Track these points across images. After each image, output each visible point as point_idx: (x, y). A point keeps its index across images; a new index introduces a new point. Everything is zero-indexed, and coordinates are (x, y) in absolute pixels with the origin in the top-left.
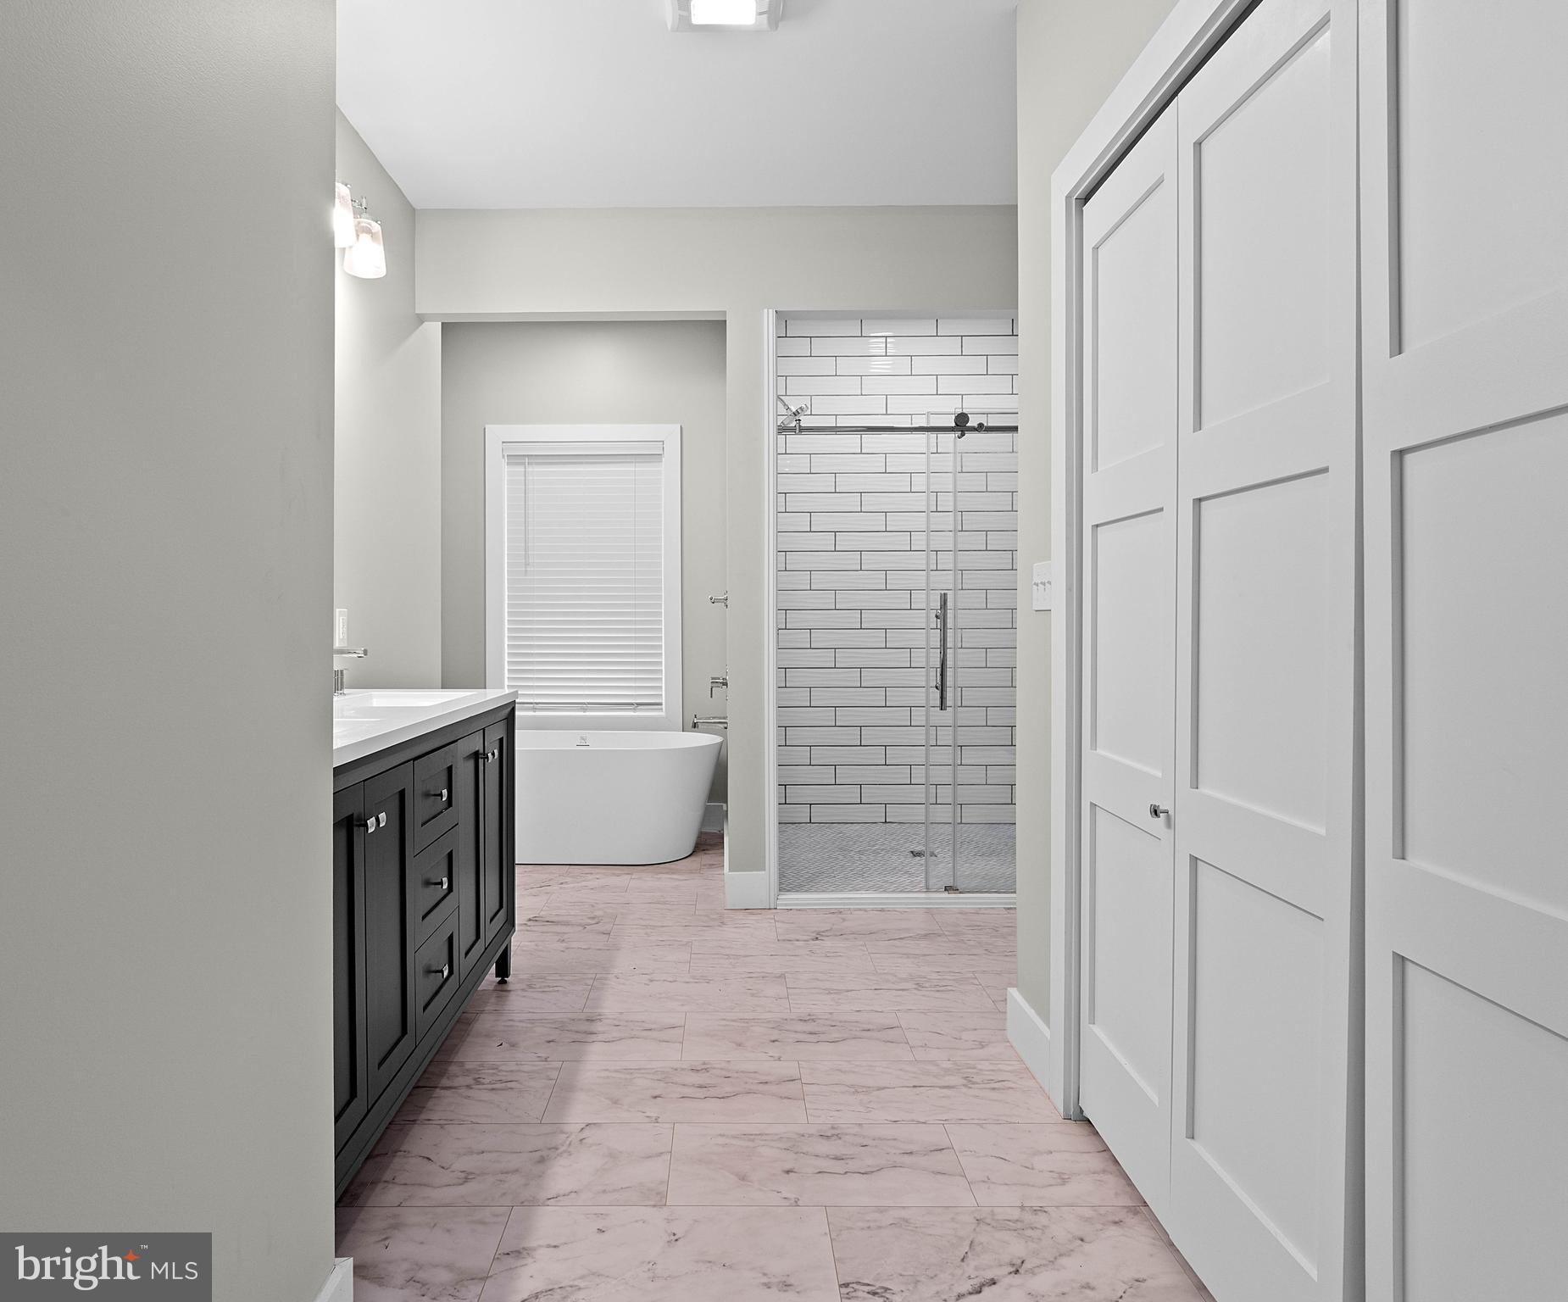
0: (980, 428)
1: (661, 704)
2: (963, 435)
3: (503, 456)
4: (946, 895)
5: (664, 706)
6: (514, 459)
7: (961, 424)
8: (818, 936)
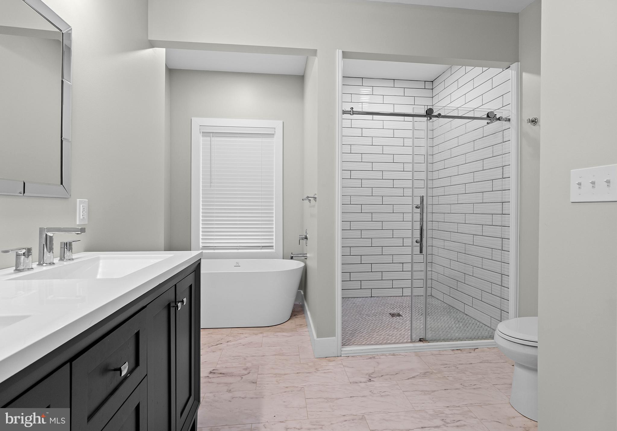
0: (439, 116)
1: (273, 246)
2: (431, 119)
3: (200, 132)
4: (421, 344)
5: (274, 247)
6: (205, 134)
7: (429, 114)
8: (370, 378)
